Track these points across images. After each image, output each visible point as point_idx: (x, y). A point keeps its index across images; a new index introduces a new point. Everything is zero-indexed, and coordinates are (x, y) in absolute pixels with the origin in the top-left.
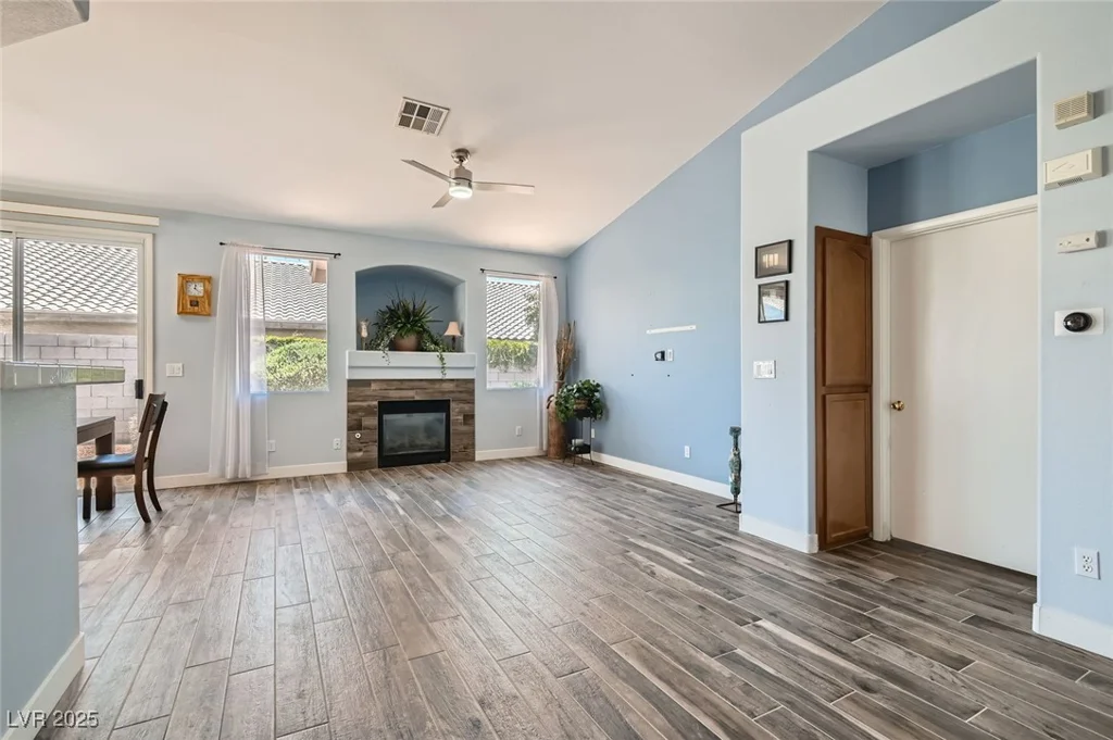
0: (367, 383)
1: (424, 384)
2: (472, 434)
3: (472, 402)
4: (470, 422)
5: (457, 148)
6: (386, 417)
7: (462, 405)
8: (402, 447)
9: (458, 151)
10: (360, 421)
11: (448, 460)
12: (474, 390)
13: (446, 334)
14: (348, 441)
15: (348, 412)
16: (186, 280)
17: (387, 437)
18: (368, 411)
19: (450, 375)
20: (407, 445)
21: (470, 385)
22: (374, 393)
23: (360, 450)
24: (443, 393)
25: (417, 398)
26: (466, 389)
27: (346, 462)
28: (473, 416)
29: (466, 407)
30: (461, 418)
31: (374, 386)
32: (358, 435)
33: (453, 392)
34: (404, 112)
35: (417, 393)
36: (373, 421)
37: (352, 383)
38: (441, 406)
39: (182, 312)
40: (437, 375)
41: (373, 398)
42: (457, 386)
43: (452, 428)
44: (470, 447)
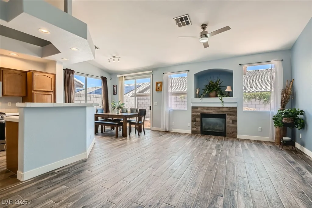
0: (197, 108)
1: (216, 109)
2: (236, 128)
3: (236, 116)
4: (235, 123)
5: (202, 24)
6: (204, 119)
7: (231, 116)
8: (209, 129)
9: (202, 25)
10: (195, 119)
11: (226, 136)
12: (237, 111)
13: (226, 91)
14: (192, 125)
15: (192, 116)
16: (157, 83)
17: (204, 125)
18: (197, 116)
19: (225, 105)
20: (211, 128)
21: (235, 109)
22: (200, 111)
23: (195, 128)
24: (223, 112)
25: (213, 113)
26: (233, 111)
27: (191, 131)
28: (236, 121)
29: (233, 118)
30: (231, 121)
31: (199, 109)
32: (194, 123)
33: (226, 111)
34: (177, 23)
35: (213, 112)
36: (198, 119)
37: (193, 108)
38: (223, 116)
39: (156, 91)
40: (220, 105)
41: (199, 112)
42: (229, 109)
43: (227, 124)
44: (236, 132)
